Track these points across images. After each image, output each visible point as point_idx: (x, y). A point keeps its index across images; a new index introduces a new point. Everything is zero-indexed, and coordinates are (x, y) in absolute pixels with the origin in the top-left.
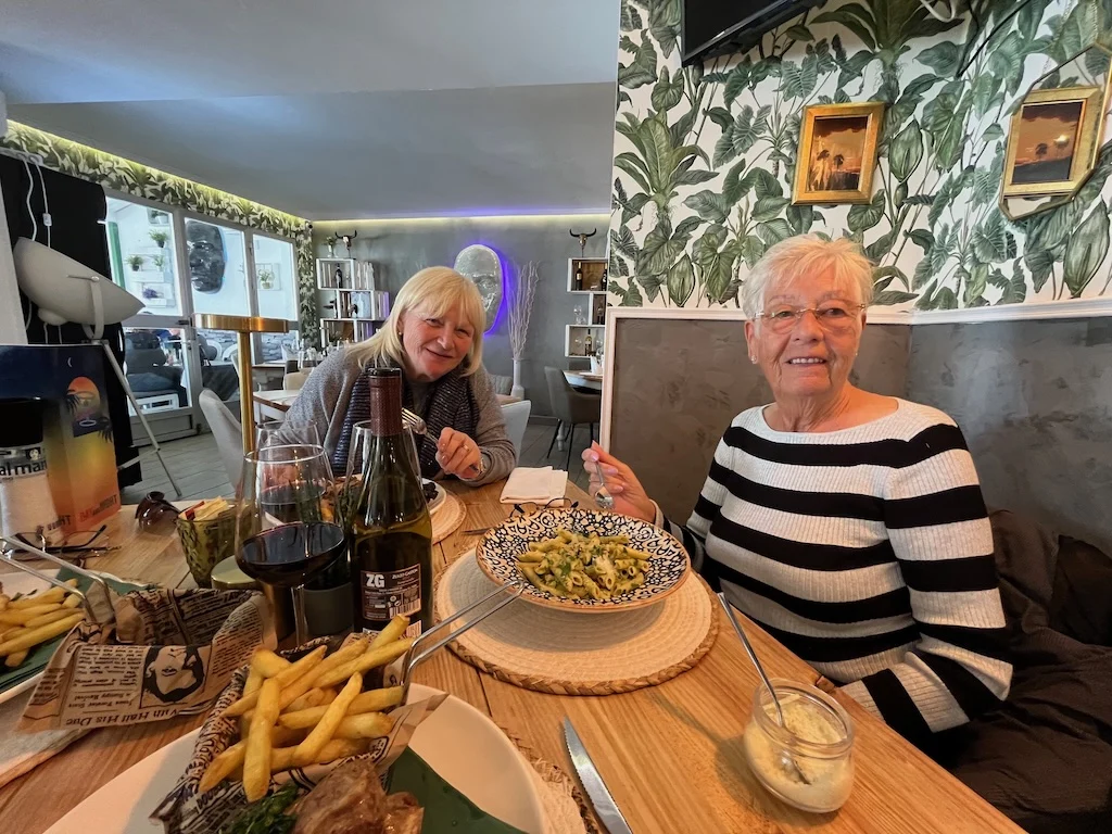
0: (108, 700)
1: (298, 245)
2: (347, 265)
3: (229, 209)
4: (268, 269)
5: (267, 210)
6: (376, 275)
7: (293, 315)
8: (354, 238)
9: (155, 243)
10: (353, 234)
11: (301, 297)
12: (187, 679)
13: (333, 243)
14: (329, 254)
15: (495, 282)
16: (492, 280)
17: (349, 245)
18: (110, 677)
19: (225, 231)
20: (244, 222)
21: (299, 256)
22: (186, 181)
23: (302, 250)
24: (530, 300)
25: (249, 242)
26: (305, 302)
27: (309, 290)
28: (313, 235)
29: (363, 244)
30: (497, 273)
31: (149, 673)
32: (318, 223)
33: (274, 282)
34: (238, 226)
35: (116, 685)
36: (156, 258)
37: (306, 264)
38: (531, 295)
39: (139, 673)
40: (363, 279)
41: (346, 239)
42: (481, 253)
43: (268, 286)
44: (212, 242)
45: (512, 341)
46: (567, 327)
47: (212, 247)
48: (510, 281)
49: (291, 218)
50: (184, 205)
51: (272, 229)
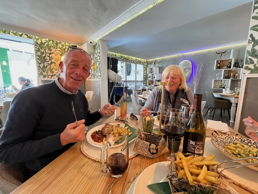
0: (143, 150)
1: (144, 65)
2: (153, 68)
3: (133, 60)
4: (138, 70)
5: (139, 59)
6: (159, 70)
7: (142, 79)
8: (155, 62)
9: (121, 68)
10: (155, 61)
11: (144, 76)
12: (155, 151)
13: (151, 64)
14: (150, 66)
15: (190, 69)
16: (189, 69)
17: (154, 64)
18: (144, 146)
19: (132, 64)
20: (136, 62)
21: (144, 67)
22: (128, 56)
23: (145, 66)
24: (201, 73)
25: (136, 65)
26: (144, 77)
27: (145, 74)
28: (147, 63)
29: (157, 64)
30: (191, 67)
31: (149, 148)
32: (148, 60)
33: (139, 73)
34: (134, 63)
35: (144, 148)
36: (121, 70)
37: (145, 69)
38: (201, 72)
39: (148, 147)
40: (156, 71)
41: (154, 63)
42: (186, 62)
43: (138, 74)
44: (130, 66)
45: (194, 84)
46: (213, 80)
47: (129, 67)
48: (194, 68)
49: (143, 60)
50: (127, 60)
51: (140, 62)
